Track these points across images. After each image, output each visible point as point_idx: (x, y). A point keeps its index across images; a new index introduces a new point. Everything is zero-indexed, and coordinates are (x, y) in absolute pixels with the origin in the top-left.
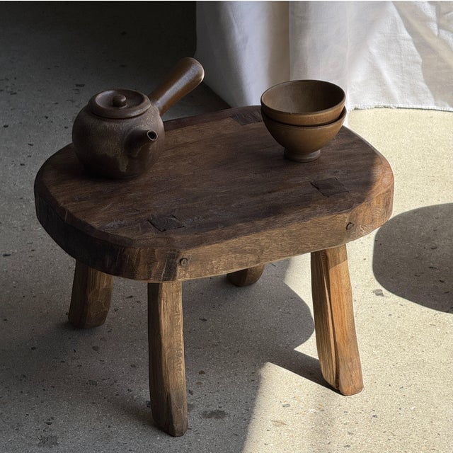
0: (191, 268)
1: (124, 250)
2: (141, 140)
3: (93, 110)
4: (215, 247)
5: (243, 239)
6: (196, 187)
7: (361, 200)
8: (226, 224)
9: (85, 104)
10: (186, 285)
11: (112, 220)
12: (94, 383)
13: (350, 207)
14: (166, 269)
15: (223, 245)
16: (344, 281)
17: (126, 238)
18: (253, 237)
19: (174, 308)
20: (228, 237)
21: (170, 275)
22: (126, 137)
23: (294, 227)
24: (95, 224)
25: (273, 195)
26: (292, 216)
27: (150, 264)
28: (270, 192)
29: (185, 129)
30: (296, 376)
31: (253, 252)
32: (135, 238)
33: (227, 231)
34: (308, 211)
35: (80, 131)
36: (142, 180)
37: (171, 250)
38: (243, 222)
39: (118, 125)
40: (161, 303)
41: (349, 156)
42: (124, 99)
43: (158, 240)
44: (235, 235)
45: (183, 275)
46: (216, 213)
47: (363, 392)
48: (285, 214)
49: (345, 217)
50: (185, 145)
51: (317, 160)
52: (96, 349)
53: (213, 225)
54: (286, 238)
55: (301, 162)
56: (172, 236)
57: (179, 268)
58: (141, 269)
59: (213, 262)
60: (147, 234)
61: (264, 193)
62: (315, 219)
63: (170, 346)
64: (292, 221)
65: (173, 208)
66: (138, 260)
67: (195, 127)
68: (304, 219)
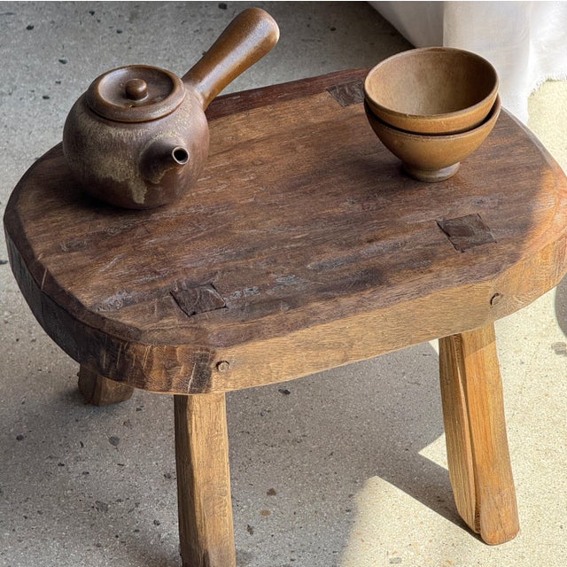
0: (235, 375)
1: (128, 348)
3: (90, 104)
4: (272, 342)
5: (320, 328)
6: (254, 228)
7: (514, 258)
8: (293, 302)
9: (76, 95)
10: (233, 399)
11: (113, 292)
13: (497, 270)
14: (195, 377)
15: (287, 340)
16: (489, 374)
17: (130, 326)
18: (336, 325)
19: (214, 426)
20: (295, 327)
21: (202, 383)
23: (404, 307)
24: (86, 298)
25: (374, 247)
26: (399, 289)
27: (168, 369)
28: (370, 241)
29: (253, 113)
30: (417, 504)
31: (337, 346)
32: (147, 327)
33: (295, 315)
34: (427, 278)
37: (202, 349)
38: (319, 300)
39: (130, 132)
40: (191, 419)
41: (505, 170)
42: (143, 87)
43: (183, 332)
44: (306, 323)
45: (221, 384)
46: (279, 280)
48: (389, 285)
49: (491, 285)
50: (249, 144)
51: (454, 179)
52: (114, 441)
53: (272, 304)
54: (390, 324)
55: (428, 182)
56: (204, 325)
57: (215, 375)
58: (155, 375)
59: (271, 365)
60: (166, 321)
61: (360, 243)
62: (437, 293)
63: (208, 482)
64: (399, 296)
65: (215, 269)
66: (150, 362)
67: (268, 109)
68: (421, 292)
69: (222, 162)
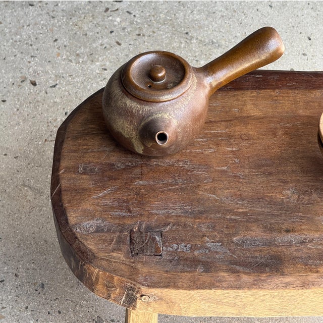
0: (154, 305)
1: (84, 265)
6: (214, 193)
8: (208, 267)
14: (126, 297)
17: (90, 250)
21: (130, 304)
22: (143, 124)
25: (289, 237)
27: (109, 287)
28: (288, 231)
32: (101, 255)
38: (227, 271)
43: (123, 267)
45: (144, 308)
46: (208, 245)
48: (283, 274)
56: (139, 266)
57: (139, 302)
66: (97, 279)
67: (275, 93)
69: (221, 130)
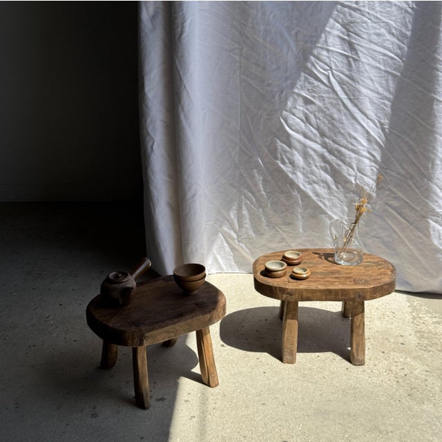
0: (149, 340)
1: (122, 335)
2: (128, 290)
3: (108, 280)
4: (159, 331)
5: (170, 327)
6: (150, 308)
7: (214, 309)
8: (162, 322)
9: (104, 278)
10: (148, 347)
11: (117, 323)
12: (111, 390)
13: (210, 312)
15: (161, 330)
16: (209, 342)
17: (123, 330)
18: (173, 326)
19: (143, 357)
20: (163, 327)
21: (141, 343)
22: (121, 290)
23: (189, 321)
24: (111, 325)
25: (180, 309)
26: (187, 317)
27: (133, 339)
28: (178, 308)
30: (192, 381)
31: (173, 332)
32: (127, 329)
33: (163, 324)
34: (194, 314)
35: (103, 288)
36: (129, 306)
37: (141, 334)
38: (169, 320)
39: (118, 285)
40: (138, 355)
41: (208, 292)
42: (120, 275)
43: (136, 330)
44: (166, 326)
45: (146, 343)
46: (158, 317)
47: (219, 386)
48: (185, 316)
49: (208, 316)
50: (145, 292)
51: (196, 294)
52: (112, 376)
53: (158, 322)
54: (186, 326)
55: (190, 295)
56: (141, 328)
58: (130, 342)
59: (158, 337)
61: (176, 309)
62: (197, 317)
63: (142, 372)
64: (187, 319)
66: (128, 338)
68: (192, 317)
